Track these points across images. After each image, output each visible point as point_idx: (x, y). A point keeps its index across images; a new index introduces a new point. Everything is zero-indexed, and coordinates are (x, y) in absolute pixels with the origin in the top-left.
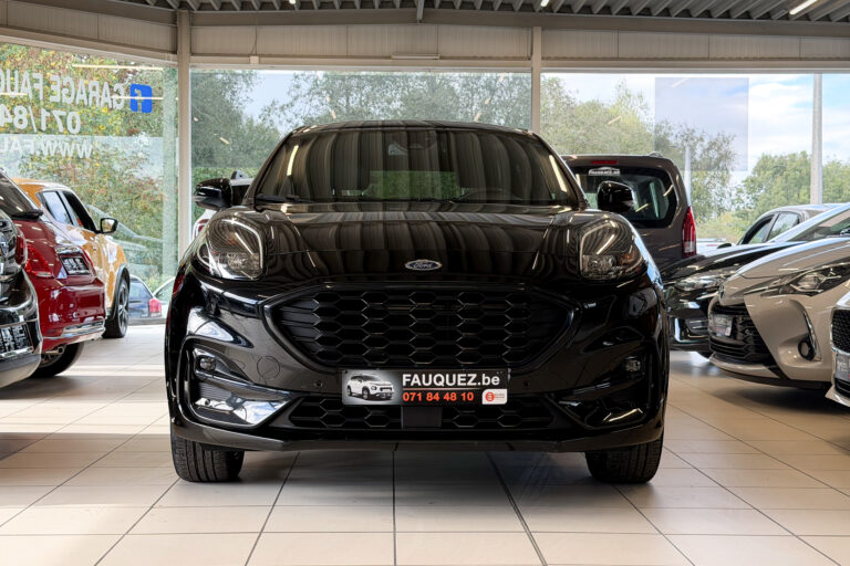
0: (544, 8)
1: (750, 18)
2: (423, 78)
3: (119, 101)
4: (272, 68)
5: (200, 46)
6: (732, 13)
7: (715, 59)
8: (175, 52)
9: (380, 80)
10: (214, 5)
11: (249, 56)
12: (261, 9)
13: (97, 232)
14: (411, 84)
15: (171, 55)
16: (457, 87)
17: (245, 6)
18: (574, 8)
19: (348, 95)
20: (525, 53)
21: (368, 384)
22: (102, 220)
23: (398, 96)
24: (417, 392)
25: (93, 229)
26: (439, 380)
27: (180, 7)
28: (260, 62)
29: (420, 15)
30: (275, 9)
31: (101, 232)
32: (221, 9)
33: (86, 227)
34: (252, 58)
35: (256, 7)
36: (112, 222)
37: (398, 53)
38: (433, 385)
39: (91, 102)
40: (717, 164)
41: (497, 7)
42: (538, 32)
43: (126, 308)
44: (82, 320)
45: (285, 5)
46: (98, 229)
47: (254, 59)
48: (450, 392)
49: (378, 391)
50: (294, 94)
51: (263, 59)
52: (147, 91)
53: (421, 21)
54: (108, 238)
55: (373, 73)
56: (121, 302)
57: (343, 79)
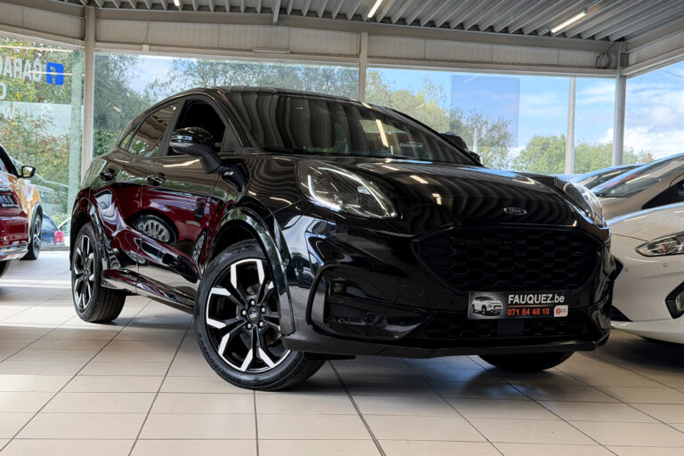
0: (371, 19)
1: (522, 33)
2: (274, 67)
3: (37, 75)
4: (159, 55)
5: (104, 35)
6: (509, 30)
7: (496, 63)
8: (83, 39)
9: (241, 67)
10: (116, 4)
11: (141, 44)
12: (152, 8)
13: (19, 177)
14: (265, 70)
15: (80, 41)
16: (300, 74)
17: (139, 5)
18: (392, 19)
19: (215, 77)
20: (354, 52)
21: (486, 303)
22: (23, 167)
23: (254, 80)
24: (517, 308)
25: (16, 173)
26: (530, 299)
27: (88, 4)
28: (150, 50)
29: (275, 19)
30: (163, 9)
31: (22, 176)
32: (120, 7)
33: (10, 172)
34: (144, 46)
35: (148, 7)
36: (30, 169)
37: (258, 48)
38: (527, 303)
39: (15, 74)
40: (498, 143)
41: (334, 15)
42: (365, 35)
43: (39, 237)
44: (11, 243)
45: (171, 6)
46: (19, 174)
47: (146, 47)
48: (537, 308)
49: (492, 308)
50: (172, 75)
51: (153, 47)
52: (60, 68)
53: (276, 24)
54: (27, 182)
55: (235, 62)
56: (36, 232)
57: (212, 64)
